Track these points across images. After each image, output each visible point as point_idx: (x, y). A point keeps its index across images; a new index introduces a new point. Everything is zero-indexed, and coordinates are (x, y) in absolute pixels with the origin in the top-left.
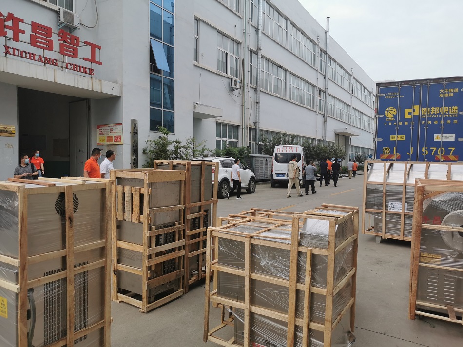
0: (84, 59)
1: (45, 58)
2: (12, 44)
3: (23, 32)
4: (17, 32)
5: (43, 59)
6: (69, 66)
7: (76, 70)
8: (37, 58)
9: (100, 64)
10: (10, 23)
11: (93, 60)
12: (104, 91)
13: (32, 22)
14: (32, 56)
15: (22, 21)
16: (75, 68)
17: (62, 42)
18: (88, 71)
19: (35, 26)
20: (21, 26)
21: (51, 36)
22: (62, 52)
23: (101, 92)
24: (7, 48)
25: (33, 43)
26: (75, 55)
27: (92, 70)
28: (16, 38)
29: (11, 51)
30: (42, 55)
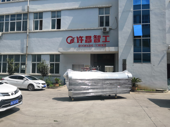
0: (103, 42)
1: (90, 45)
2: (80, 44)
3: (83, 40)
4: (82, 40)
5: (89, 46)
6: (97, 45)
7: (100, 46)
8: (87, 46)
9: (109, 42)
10: (80, 39)
11: (106, 41)
12: (110, 51)
13: (86, 36)
14: (85, 46)
15: (83, 37)
16: (99, 46)
17: (95, 39)
18: (104, 45)
19: (87, 37)
20: (83, 38)
21: (91, 38)
22: (95, 42)
23: (109, 51)
24: (79, 45)
25: (86, 42)
26: (99, 41)
27: (106, 44)
28: (81, 42)
29: (80, 46)
30: (88, 44)
